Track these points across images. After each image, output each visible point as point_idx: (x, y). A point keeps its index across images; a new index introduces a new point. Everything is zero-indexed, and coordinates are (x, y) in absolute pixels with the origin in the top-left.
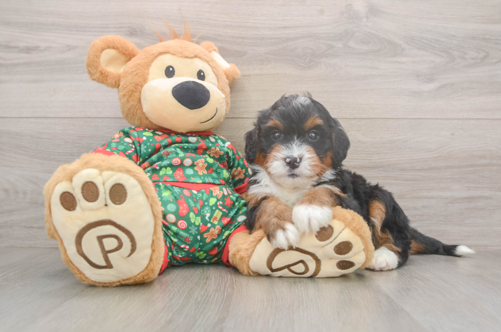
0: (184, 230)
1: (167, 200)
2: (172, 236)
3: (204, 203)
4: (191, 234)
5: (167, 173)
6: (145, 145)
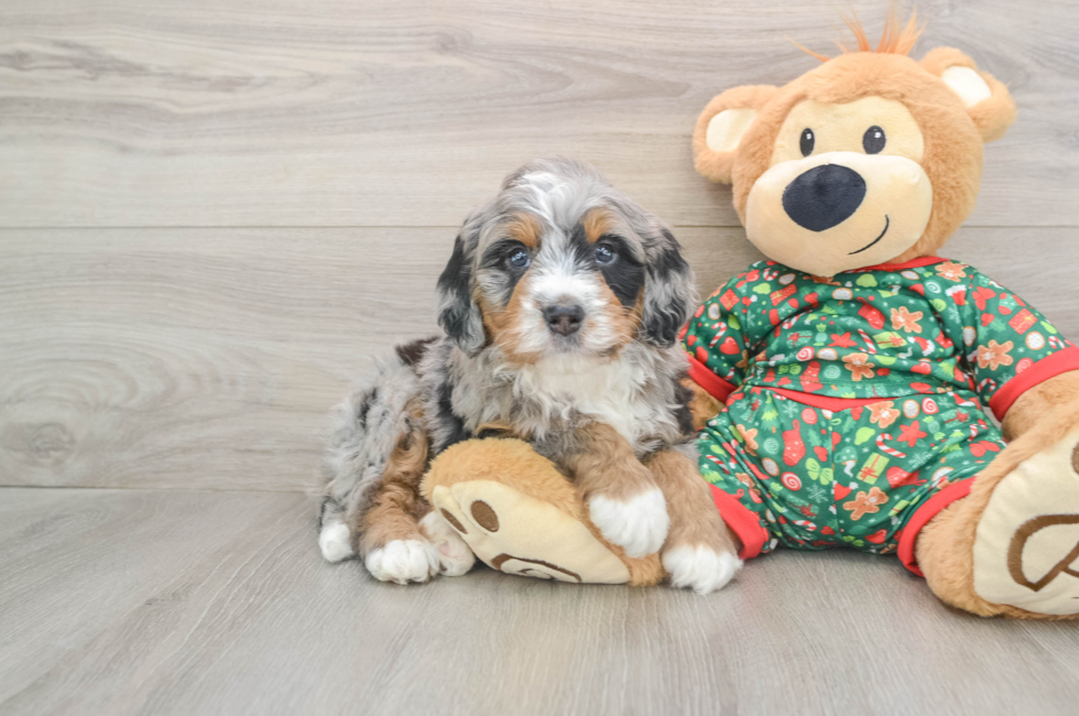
3: (843, 437)
5: (790, 372)
6: (754, 312)
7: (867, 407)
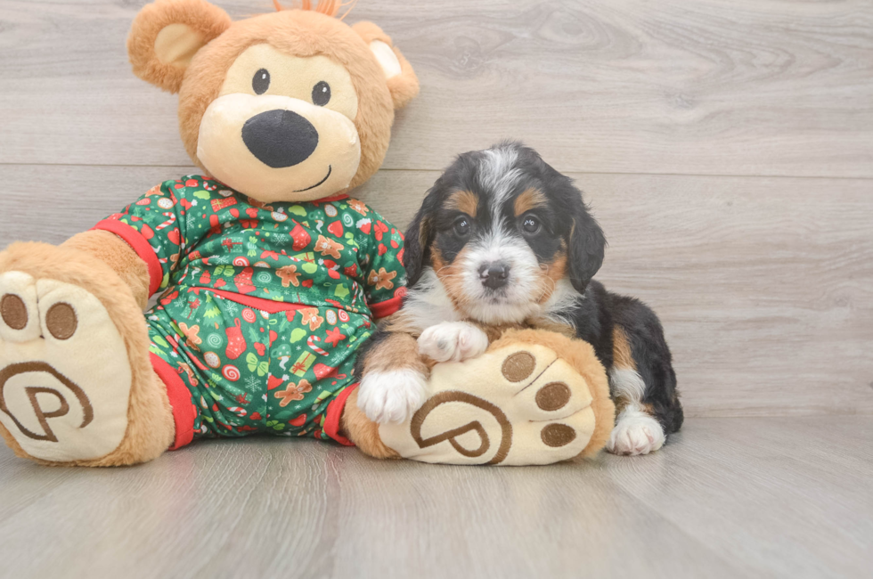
0: (232, 382)
1: (210, 326)
2: (214, 390)
3: (279, 335)
4: (248, 391)
5: (225, 273)
6: (193, 215)
7: (299, 311)
